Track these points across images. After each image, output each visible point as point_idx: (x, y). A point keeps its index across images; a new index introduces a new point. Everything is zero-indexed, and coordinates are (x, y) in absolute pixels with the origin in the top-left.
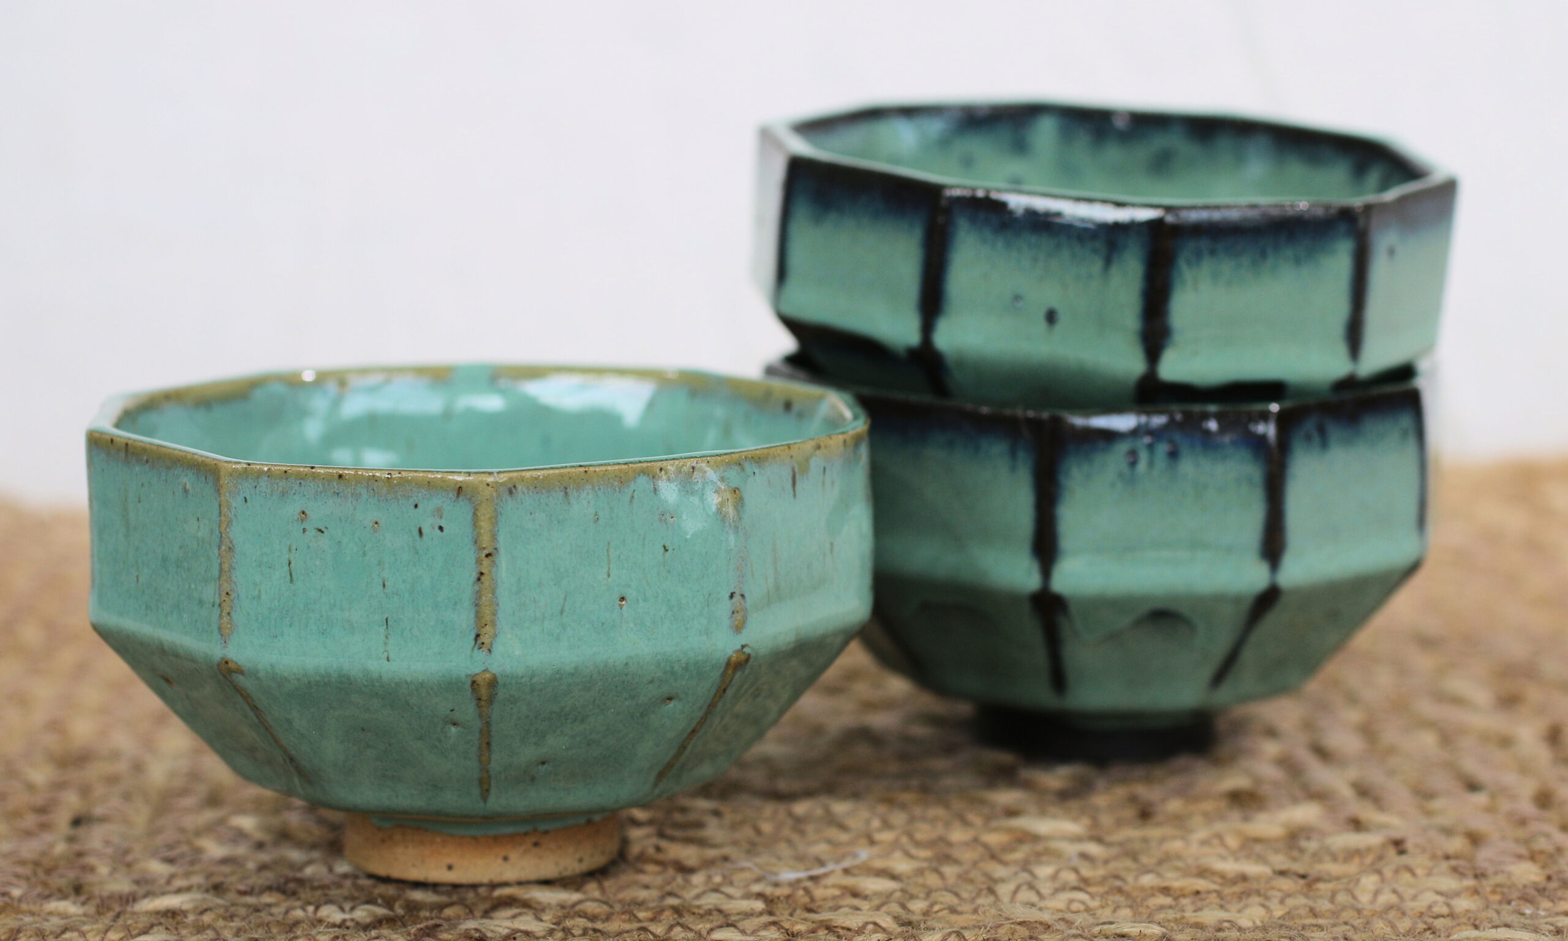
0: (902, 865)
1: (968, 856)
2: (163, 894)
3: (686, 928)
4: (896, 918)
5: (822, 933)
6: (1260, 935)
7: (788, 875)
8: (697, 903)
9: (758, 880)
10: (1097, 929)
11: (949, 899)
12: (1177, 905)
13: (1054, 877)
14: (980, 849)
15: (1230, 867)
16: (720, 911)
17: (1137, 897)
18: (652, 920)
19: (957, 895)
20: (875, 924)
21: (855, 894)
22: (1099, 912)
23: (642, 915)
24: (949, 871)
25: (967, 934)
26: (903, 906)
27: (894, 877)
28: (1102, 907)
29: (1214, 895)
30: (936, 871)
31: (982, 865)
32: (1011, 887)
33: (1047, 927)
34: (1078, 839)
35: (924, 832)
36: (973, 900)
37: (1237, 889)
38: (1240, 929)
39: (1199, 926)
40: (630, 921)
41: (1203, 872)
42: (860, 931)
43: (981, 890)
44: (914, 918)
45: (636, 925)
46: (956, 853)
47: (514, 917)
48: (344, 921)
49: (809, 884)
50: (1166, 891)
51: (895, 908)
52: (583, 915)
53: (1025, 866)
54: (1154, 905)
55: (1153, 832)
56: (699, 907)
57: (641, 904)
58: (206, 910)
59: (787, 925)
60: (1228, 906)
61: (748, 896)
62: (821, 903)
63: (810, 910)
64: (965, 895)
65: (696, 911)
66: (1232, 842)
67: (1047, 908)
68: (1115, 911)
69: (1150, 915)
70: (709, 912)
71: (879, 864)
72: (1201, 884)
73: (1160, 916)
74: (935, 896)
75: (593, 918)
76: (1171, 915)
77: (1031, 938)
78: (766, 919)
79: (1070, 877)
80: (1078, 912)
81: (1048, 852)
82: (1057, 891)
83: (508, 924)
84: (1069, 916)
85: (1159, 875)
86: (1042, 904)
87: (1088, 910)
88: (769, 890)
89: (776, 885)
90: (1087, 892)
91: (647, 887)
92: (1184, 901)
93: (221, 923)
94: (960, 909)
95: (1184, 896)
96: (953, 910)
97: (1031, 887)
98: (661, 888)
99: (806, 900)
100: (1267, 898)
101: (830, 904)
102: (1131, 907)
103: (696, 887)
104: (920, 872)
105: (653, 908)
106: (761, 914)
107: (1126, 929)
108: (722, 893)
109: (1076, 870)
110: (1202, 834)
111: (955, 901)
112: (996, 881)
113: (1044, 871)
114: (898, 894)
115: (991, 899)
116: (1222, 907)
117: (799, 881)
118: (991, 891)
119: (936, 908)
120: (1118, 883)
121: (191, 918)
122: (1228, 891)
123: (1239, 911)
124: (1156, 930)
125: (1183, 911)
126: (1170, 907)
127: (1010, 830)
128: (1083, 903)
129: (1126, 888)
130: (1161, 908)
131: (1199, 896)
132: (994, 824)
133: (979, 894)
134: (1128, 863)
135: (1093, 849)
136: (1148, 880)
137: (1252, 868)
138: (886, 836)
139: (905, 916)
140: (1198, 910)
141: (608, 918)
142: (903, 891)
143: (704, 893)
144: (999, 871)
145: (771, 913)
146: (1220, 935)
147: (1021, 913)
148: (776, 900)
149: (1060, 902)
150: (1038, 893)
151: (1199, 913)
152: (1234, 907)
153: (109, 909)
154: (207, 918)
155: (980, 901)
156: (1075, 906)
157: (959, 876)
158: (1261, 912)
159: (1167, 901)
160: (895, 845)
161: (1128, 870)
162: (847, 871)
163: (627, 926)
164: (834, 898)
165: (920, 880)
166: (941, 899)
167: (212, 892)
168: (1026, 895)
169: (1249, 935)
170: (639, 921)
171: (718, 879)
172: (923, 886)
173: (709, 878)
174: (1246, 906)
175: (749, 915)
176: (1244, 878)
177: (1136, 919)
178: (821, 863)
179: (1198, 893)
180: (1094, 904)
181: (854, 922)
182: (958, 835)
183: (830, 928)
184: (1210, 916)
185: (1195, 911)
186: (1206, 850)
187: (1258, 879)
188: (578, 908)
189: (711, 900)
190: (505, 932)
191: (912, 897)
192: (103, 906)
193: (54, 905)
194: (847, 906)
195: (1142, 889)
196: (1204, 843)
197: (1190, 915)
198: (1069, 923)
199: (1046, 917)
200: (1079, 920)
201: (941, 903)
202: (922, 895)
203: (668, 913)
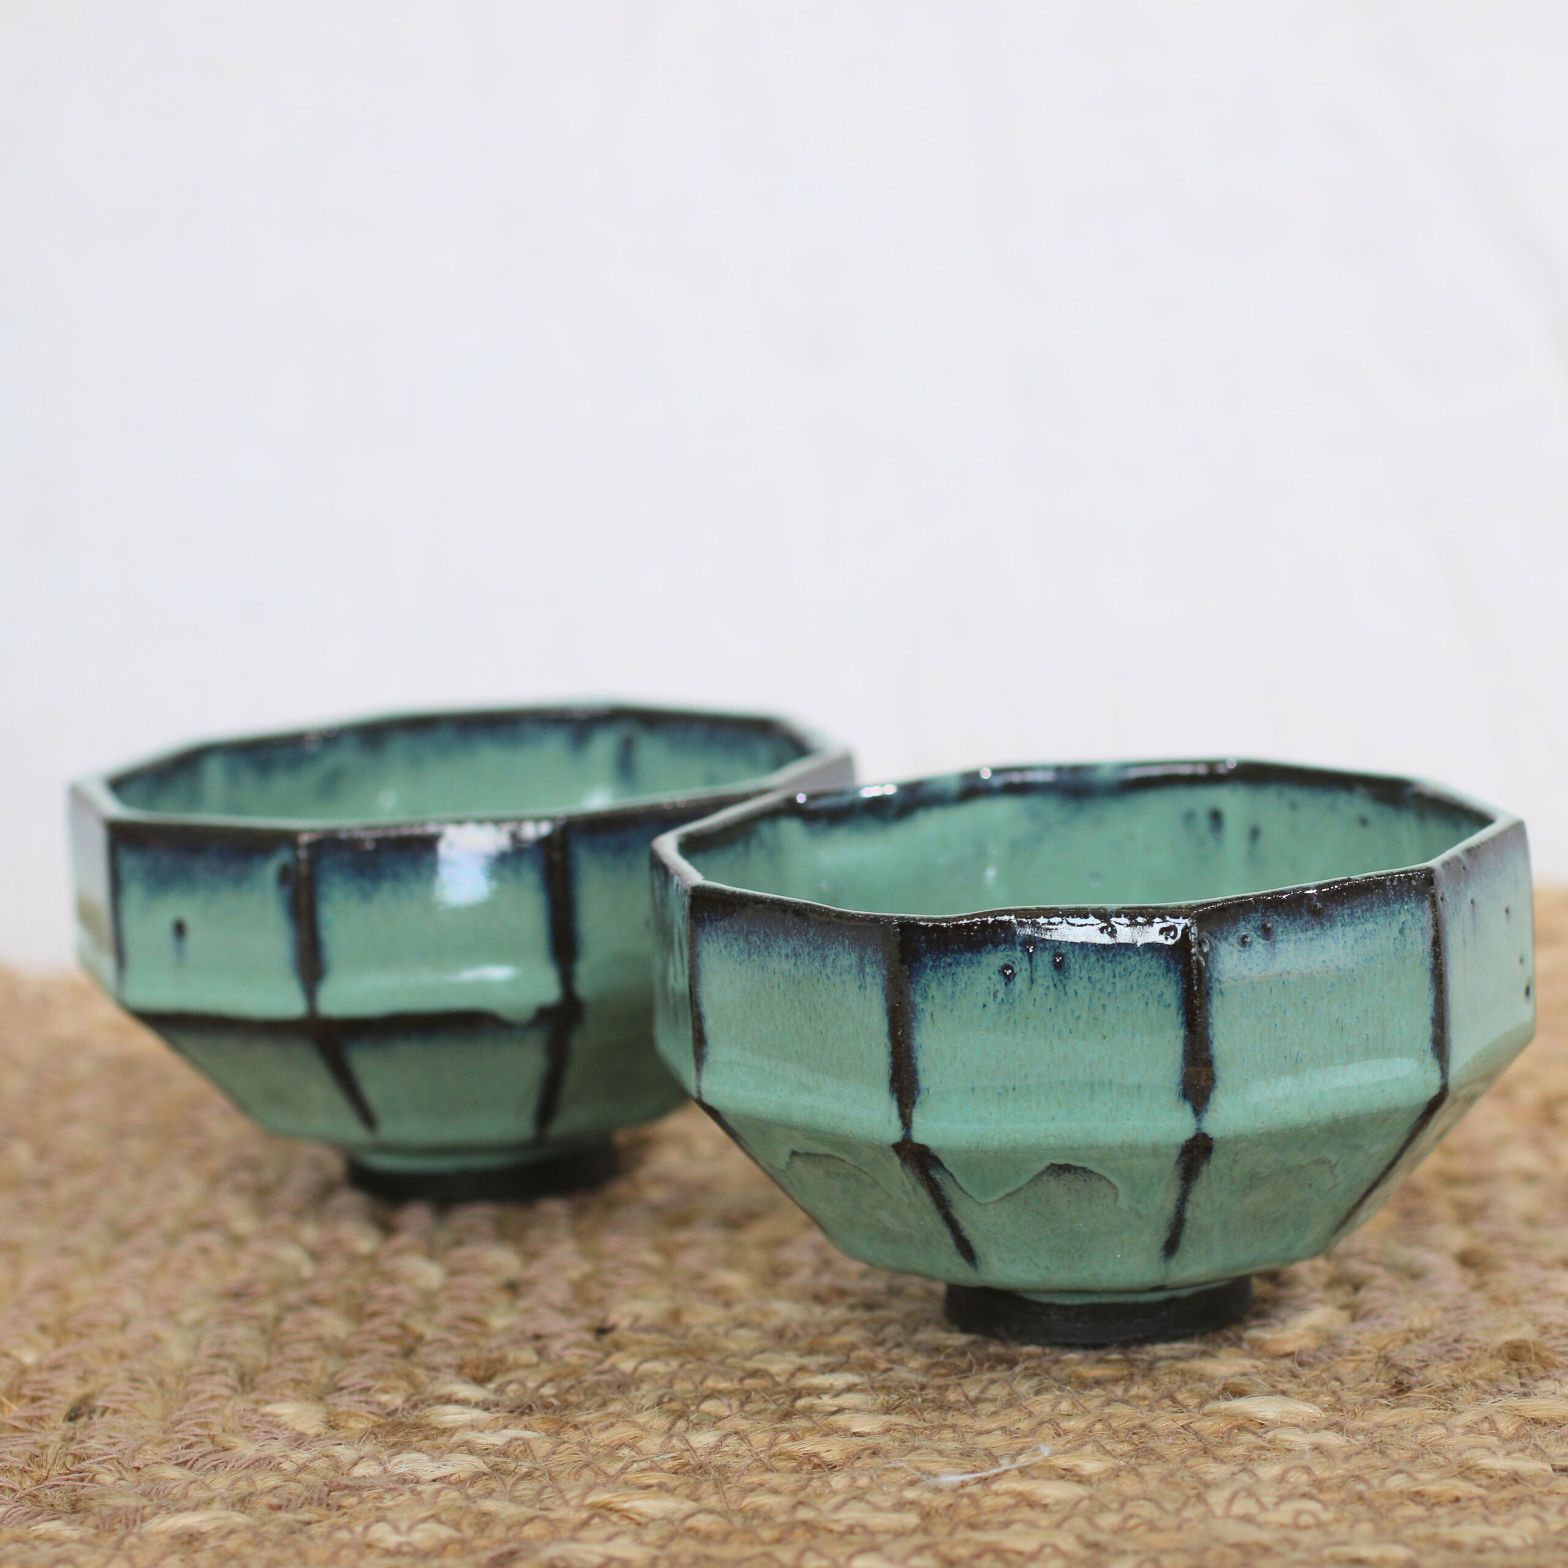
0: (1090, 1465)
1: (1173, 1451)
2: (179, 1511)
3: (820, 1554)
4: (1080, 1538)
5: (987, 1561)
6: (1529, 1559)
7: (950, 1478)
8: (836, 1517)
9: (912, 1483)
10: (1327, 1553)
11: (1147, 1510)
12: (1430, 1516)
13: (1281, 1479)
14: (1192, 1441)
15: (1500, 1463)
16: (865, 1528)
17: (1382, 1505)
18: (778, 1541)
19: (1158, 1505)
20: (1055, 1547)
21: (1032, 1504)
22: (1333, 1528)
23: (767, 1534)
24: (1151, 1471)
25: (1166, 1561)
26: (1090, 1521)
27: (1081, 1480)
28: (1337, 1521)
29: (1477, 1502)
30: (1134, 1471)
31: (1191, 1462)
32: (1226, 1493)
33: (1266, 1550)
34: (1312, 1426)
35: (1123, 1415)
36: (1178, 1511)
37: (1506, 1494)
38: (1506, 1550)
39: (1454, 1546)
40: (751, 1543)
41: (1466, 1471)
42: (1034, 1557)
43: (1189, 1498)
44: (1103, 1538)
45: (757, 1550)
46: (1160, 1445)
47: (609, 1539)
48: (400, 1545)
49: (975, 1489)
50: (1417, 1497)
51: (1079, 1523)
52: (693, 1532)
53: (1246, 1465)
54: (1403, 1517)
55: (1408, 1414)
56: (837, 1521)
57: (768, 1518)
58: (231, 1533)
59: (944, 1549)
60: (1493, 1518)
61: (901, 1506)
62: (989, 1516)
63: (973, 1527)
64: (1169, 1506)
65: (833, 1526)
66: (1506, 1425)
67: (1268, 1523)
68: (1352, 1527)
69: (1396, 1532)
70: (851, 1530)
71: (1063, 1462)
72: (1463, 1488)
73: (1408, 1533)
74: (1130, 1508)
75: (707, 1538)
76: (1423, 1529)
77: (1245, 1564)
78: (919, 1539)
79: (1300, 1479)
80: (1307, 1527)
81: (1273, 1446)
82: (1282, 1499)
83: (600, 1549)
84: (1295, 1534)
85: (1410, 1475)
86: (1261, 1518)
87: (1320, 1525)
88: (926, 1497)
89: (937, 1490)
90: (1320, 1501)
91: (775, 1492)
92: (1440, 1511)
93: (248, 1550)
94: (1160, 1524)
95: (1439, 1504)
96: (1152, 1527)
97: (1250, 1493)
98: (794, 1493)
99: (972, 1512)
100: (1542, 1506)
101: (1001, 1518)
102: (1372, 1520)
103: (834, 1493)
104: (1116, 1473)
105: (782, 1525)
106: (915, 1531)
107: (1366, 1551)
108: (868, 1502)
109: (1308, 1470)
110: (1468, 1417)
111: (1156, 1513)
112: (1207, 1485)
113: (1269, 1471)
114: (1085, 1504)
115: (1201, 1509)
116: (1486, 1520)
117: (964, 1484)
118: (1200, 1498)
119: (1132, 1523)
120: (1360, 1487)
121: (212, 1542)
122: (1495, 1497)
123: (1507, 1525)
124: (1400, 1553)
125: (1437, 1526)
126: (1421, 1520)
127: (1230, 1416)
128: (1313, 1515)
129: (1368, 1494)
130: (1412, 1521)
131: (1459, 1505)
132: (1210, 1406)
133: (1185, 1504)
134: (1376, 1460)
135: (1331, 1439)
136: (1397, 1483)
137: (1527, 1465)
138: (1075, 1424)
139: (1092, 1536)
140: (1454, 1525)
141: (726, 1538)
142: (1091, 1498)
143: (845, 1502)
144: (1214, 1471)
145: (926, 1531)
146: (1480, 1558)
147: (1236, 1532)
148: (933, 1513)
149: (1285, 1513)
150: (1258, 1501)
151: (1457, 1529)
152: (1501, 1519)
153: (112, 1531)
154: (231, 1544)
155: (1187, 1513)
156: (1305, 1519)
157: (1163, 1480)
158: (1532, 1524)
159: (1418, 1511)
160: (1086, 1436)
161: (1375, 1468)
162: (1023, 1472)
163: (749, 1551)
164: (1007, 1508)
165: (1113, 1485)
166: (1138, 1511)
167: (238, 1507)
168: (1243, 1506)
169: (1514, 1559)
170: (763, 1543)
171: (863, 1482)
172: (1118, 1493)
173: (854, 1479)
174: (1516, 1518)
175: (899, 1534)
176: (1515, 1478)
177: (1380, 1535)
178: (995, 1460)
179: (1457, 1499)
180: (1327, 1516)
181: (1028, 1545)
182: (1165, 1421)
183: (999, 1553)
184: (1470, 1532)
185: (1453, 1525)
186: (1472, 1439)
187: (1533, 1478)
188: (690, 1522)
189: (852, 1514)
190: (598, 1560)
191: (1104, 1508)
192: (105, 1527)
193: (45, 1527)
194: (1022, 1521)
195: (1389, 1495)
196: (1469, 1429)
197: (1445, 1531)
198: (1294, 1545)
199: (1265, 1537)
200: (1306, 1538)
201: (1138, 1516)
202: (1114, 1506)
203: (799, 1532)
